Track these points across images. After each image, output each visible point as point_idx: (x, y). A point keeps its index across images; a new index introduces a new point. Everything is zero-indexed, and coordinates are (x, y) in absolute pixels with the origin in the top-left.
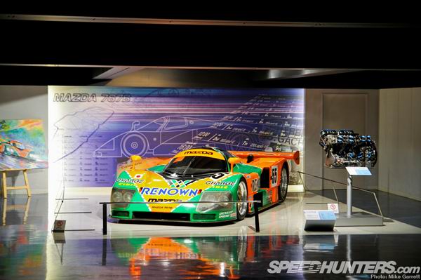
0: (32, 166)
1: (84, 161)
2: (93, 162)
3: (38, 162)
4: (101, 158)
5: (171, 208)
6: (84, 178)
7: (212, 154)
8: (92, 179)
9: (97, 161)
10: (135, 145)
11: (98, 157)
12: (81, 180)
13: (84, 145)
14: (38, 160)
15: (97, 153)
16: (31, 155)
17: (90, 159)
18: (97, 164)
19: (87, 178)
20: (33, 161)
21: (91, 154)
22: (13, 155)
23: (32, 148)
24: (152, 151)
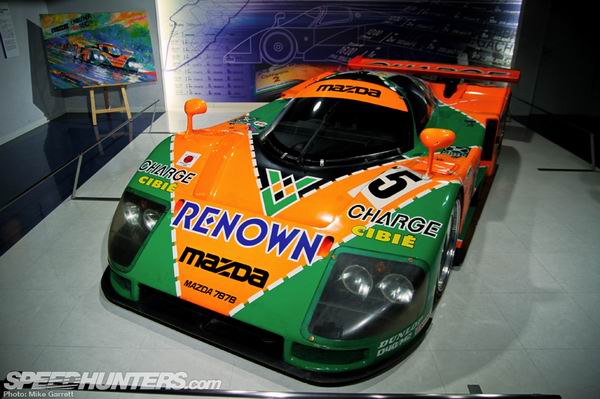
0: (133, 79)
1: (212, 69)
2: (224, 70)
3: (141, 74)
4: (235, 65)
5: (233, 300)
6: (214, 91)
7: (378, 94)
8: (224, 91)
9: (229, 68)
10: (278, 47)
11: (230, 62)
12: (210, 93)
13: (211, 47)
14: (140, 70)
15: (229, 58)
16: (131, 64)
17: (219, 65)
18: (229, 72)
19: (218, 90)
20: (134, 71)
21: (221, 58)
22: (104, 65)
23: (131, 54)
24: (301, 55)
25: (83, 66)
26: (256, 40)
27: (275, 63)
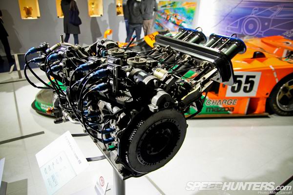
4: (230, 33)
10: (251, 27)
11: (228, 31)
13: (222, 22)
15: (228, 29)
17: (223, 32)
21: (224, 28)
22: (173, 23)
23: (184, 19)
24: (261, 33)
25: (166, 22)
26: (241, 21)
27: (247, 35)
